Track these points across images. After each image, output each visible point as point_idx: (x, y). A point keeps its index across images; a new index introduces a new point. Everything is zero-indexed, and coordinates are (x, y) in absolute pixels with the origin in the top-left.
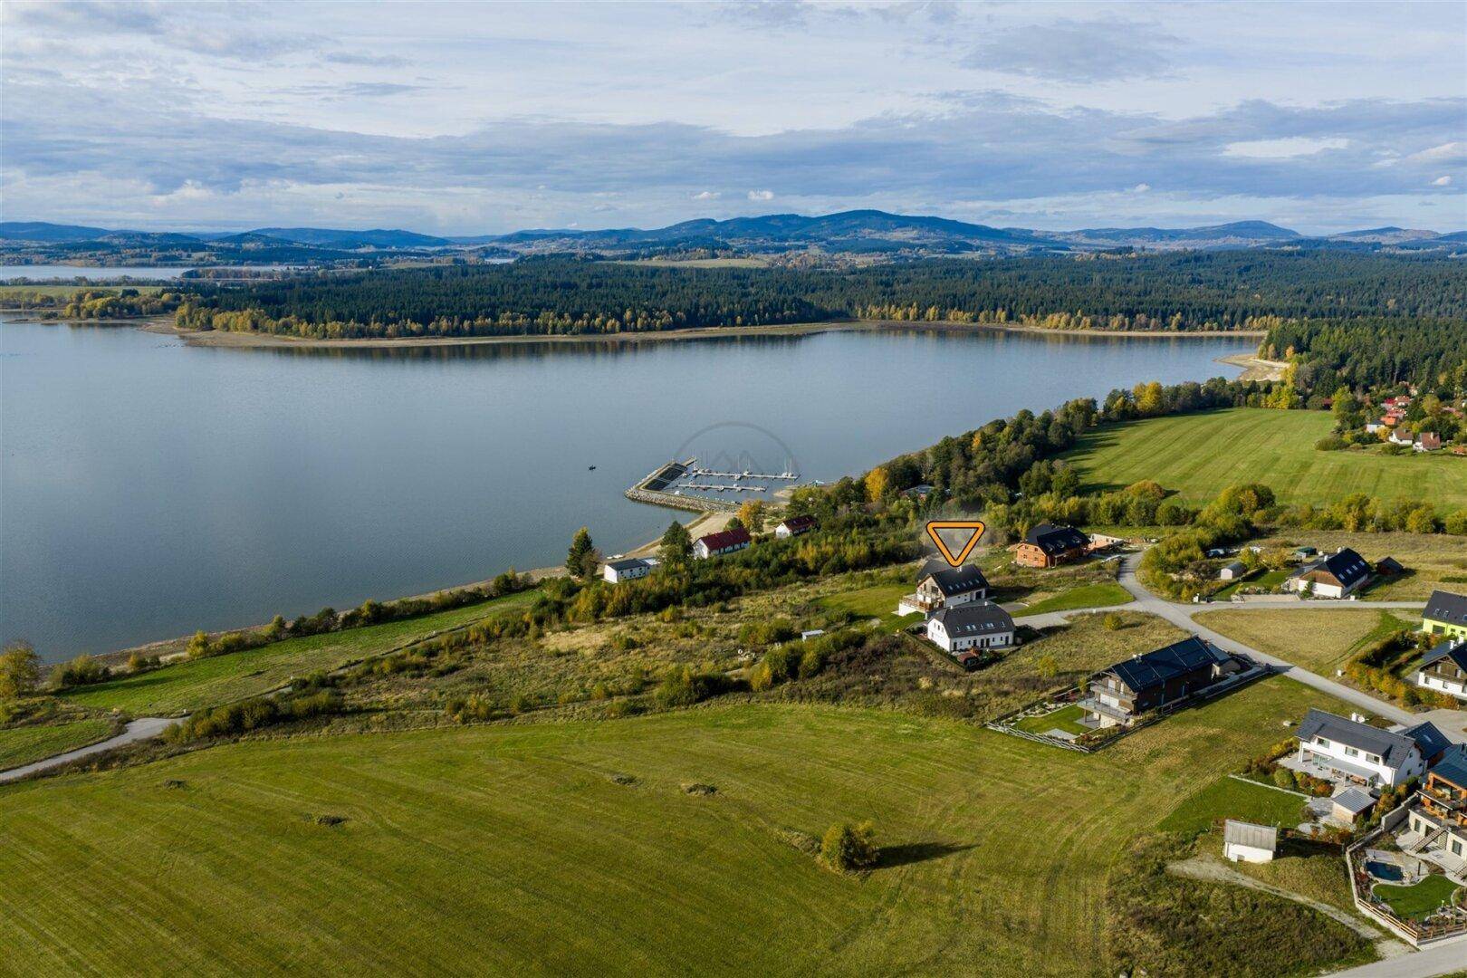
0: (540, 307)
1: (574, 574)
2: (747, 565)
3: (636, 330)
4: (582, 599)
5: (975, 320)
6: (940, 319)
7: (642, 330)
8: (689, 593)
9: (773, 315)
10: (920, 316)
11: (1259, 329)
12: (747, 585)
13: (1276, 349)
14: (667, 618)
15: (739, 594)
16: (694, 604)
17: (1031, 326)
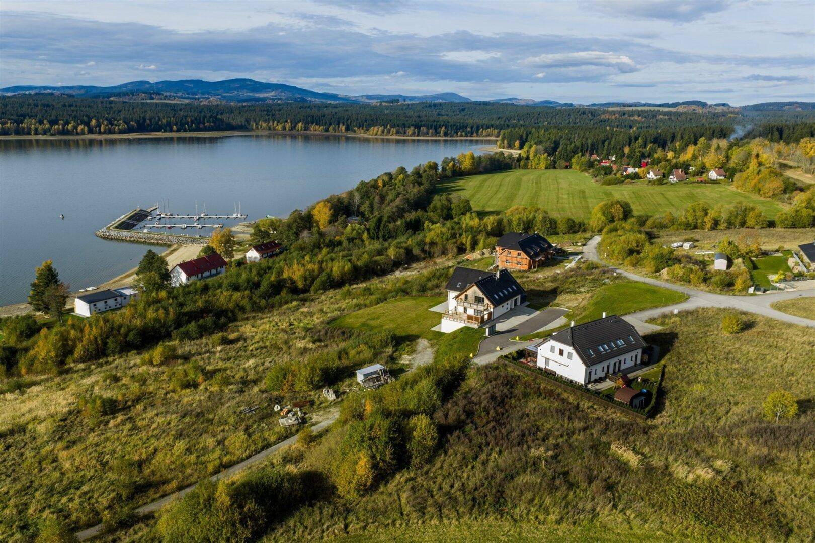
0: (24, 116)
1: (39, 310)
2: (236, 288)
3: (100, 133)
4: (40, 343)
5: (327, 130)
6: (305, 130)
7: (105, 133)
8: (178, 324)
9: (198, 124)
10: (293, 128)
11: (486, 136)
12: (242, 309)
13: (508, 143)
14: (157, 359)
15: (234, 319)
16: (187, 336)
17: (361, 134)
